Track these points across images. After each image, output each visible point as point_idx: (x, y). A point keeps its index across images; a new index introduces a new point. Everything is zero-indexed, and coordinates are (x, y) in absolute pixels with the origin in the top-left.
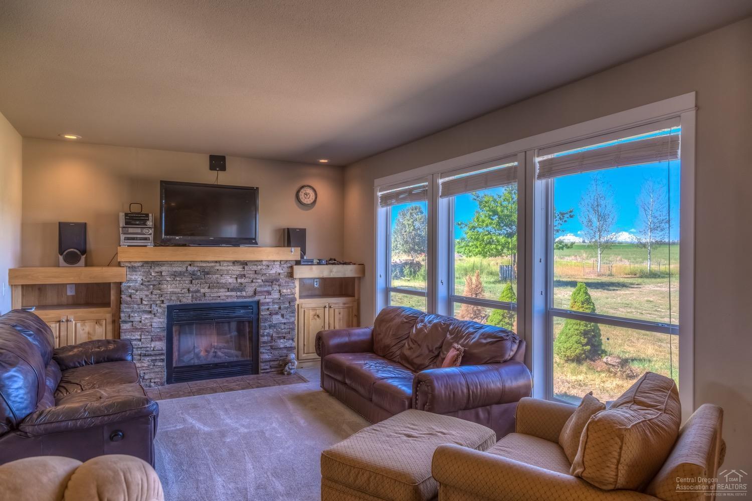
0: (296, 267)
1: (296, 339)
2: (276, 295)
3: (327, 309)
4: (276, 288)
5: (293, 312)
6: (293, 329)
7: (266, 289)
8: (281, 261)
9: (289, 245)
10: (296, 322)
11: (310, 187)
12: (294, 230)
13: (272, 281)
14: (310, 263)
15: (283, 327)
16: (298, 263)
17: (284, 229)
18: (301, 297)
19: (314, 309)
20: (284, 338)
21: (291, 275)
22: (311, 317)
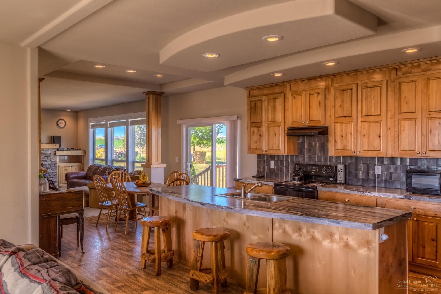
0: (57, 151)
1: (57, 178)
2: (49, 162)
3: (70, 167)
4: (49, 159)
5: (56, 168)
6: (56, 174)
7: (45, 159)
8: (51, 149)
9: (54, 143)
10: (57, 172)
11: (62, 120)
12: (56, 137)
13: (48, 156)
14: (63, 149)
15: (52, 173)
16: (58, 150)
17: (52, 137)
18: (59, 163)
19: (65, 167)
20: (53, 178)
21: (55, 154)
22: (63, 170)
